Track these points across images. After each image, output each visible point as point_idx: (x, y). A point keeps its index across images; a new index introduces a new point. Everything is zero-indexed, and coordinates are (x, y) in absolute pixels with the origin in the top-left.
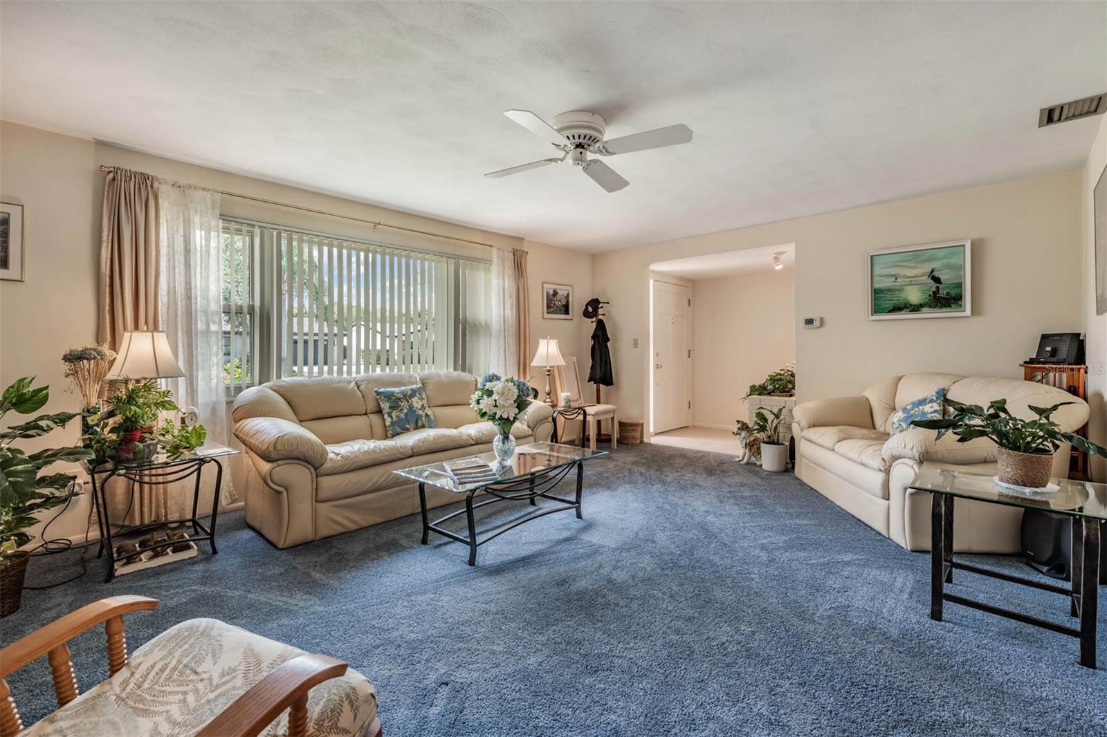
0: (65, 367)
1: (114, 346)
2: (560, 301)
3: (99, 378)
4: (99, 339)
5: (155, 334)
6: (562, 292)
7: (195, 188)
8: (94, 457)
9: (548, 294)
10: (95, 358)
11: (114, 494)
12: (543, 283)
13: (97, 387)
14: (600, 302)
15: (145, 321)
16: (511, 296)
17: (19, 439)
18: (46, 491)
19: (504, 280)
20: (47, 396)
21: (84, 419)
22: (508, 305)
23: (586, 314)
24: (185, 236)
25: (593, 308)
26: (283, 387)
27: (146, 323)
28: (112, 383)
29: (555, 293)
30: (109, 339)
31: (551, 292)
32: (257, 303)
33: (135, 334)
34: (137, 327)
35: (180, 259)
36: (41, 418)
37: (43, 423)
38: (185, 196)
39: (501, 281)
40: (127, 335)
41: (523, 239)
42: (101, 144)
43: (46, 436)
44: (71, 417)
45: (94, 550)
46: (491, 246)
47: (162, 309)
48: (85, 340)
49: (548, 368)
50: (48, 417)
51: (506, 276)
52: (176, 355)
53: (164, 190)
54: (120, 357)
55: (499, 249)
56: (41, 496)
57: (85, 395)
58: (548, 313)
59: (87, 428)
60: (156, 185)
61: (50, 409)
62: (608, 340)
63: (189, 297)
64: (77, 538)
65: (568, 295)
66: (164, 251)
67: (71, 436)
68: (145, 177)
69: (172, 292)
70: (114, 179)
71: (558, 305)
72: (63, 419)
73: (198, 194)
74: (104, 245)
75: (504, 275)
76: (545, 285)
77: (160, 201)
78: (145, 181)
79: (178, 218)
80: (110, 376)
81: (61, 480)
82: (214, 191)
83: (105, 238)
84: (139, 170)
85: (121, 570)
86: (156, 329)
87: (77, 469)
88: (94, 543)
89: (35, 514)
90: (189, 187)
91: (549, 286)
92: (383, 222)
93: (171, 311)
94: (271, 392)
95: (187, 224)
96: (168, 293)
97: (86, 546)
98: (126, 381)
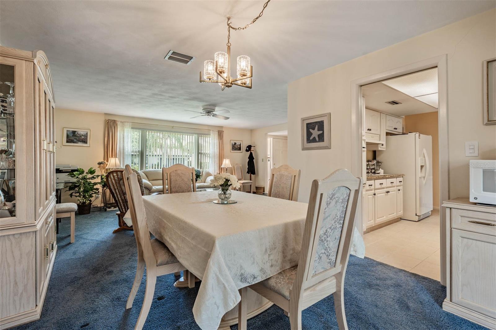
0: (98, 166)
1: (107, 161)
2: (237, 146)
3: (104, 168)
4: (104, 159)
5: (116, 158)
6: (238, 143)
7: (126, 122)
8: (103, 184)
9: (232, 144)
10: (104, 164)
11: (107, 196)
12: (230, 141)
13: (104, 170)
14: (251, 146)
15: (114, 155)
16: (217, 145)
17: (90, 180)
18: (95, 191)
19: (214, 140)
20: (95, 171)
21: (101, 177)
22: (216, 148)
23: (247, 151)
24: (123, 134)
25: (249, 148)
26: (145, 172)
27: (114, 156)
28: (107, 169)
29: (235, 144)
30: (106, 159)
31: (234, 143)
32: (140, 150)
33: (112, 158)
34: (112, 157)
35: (122, 140)
36: (94, 176)
37: (95, 177)
38: (123, 124)
39: (213, 141)
40: (110, 159)
41: (223, 127)
42: (106, 114)
43: (95, 179)
44: (99, 176)
45: (103, 208)
46: (210, 130)
47: (118, 152)
48: (101, 160)
49: (226, 168)
50: (95, 176)
51: (215, 139)
52: (120, 163)
53: (119, 123)
54: (109, 164)
55: (213, 131)
56: (94, 192)
57: (101, 172)
58: (232, 150)
59: (102, 179)
60: (117, 122)
61: (96, 174)
62: (254, 159)
63: (124, 149)
64: (99, 205)
65: (240, 144)
66: (118, 138)
67: (99, 180)
68: (115, 121)
69: (120, 148)
70: (108, 122)
71: (236, 147)
72: (98, 176)
73: (126, 124)
74: (106, 137)
75: (214, 139)
76: (231, 141)
77: (118, 126)
78: (115, 122)
79: (121, 130)
80: (107, 168)
81: (97, 189)
82: (130, 122)
83: (106, 136)
84: (113, 119)
85: (108, 210)
86: (116, 157)
87: (99, 186)
88: (102, 207)
89: (93, 195)
90: (124, 122)
91: (233, 141)
92: (175, 126)
93: (120, 153)
94: (142, 173)
95: (123, 131)
96: (119, 148)
97: (101, 207)
98: (110, 169)
